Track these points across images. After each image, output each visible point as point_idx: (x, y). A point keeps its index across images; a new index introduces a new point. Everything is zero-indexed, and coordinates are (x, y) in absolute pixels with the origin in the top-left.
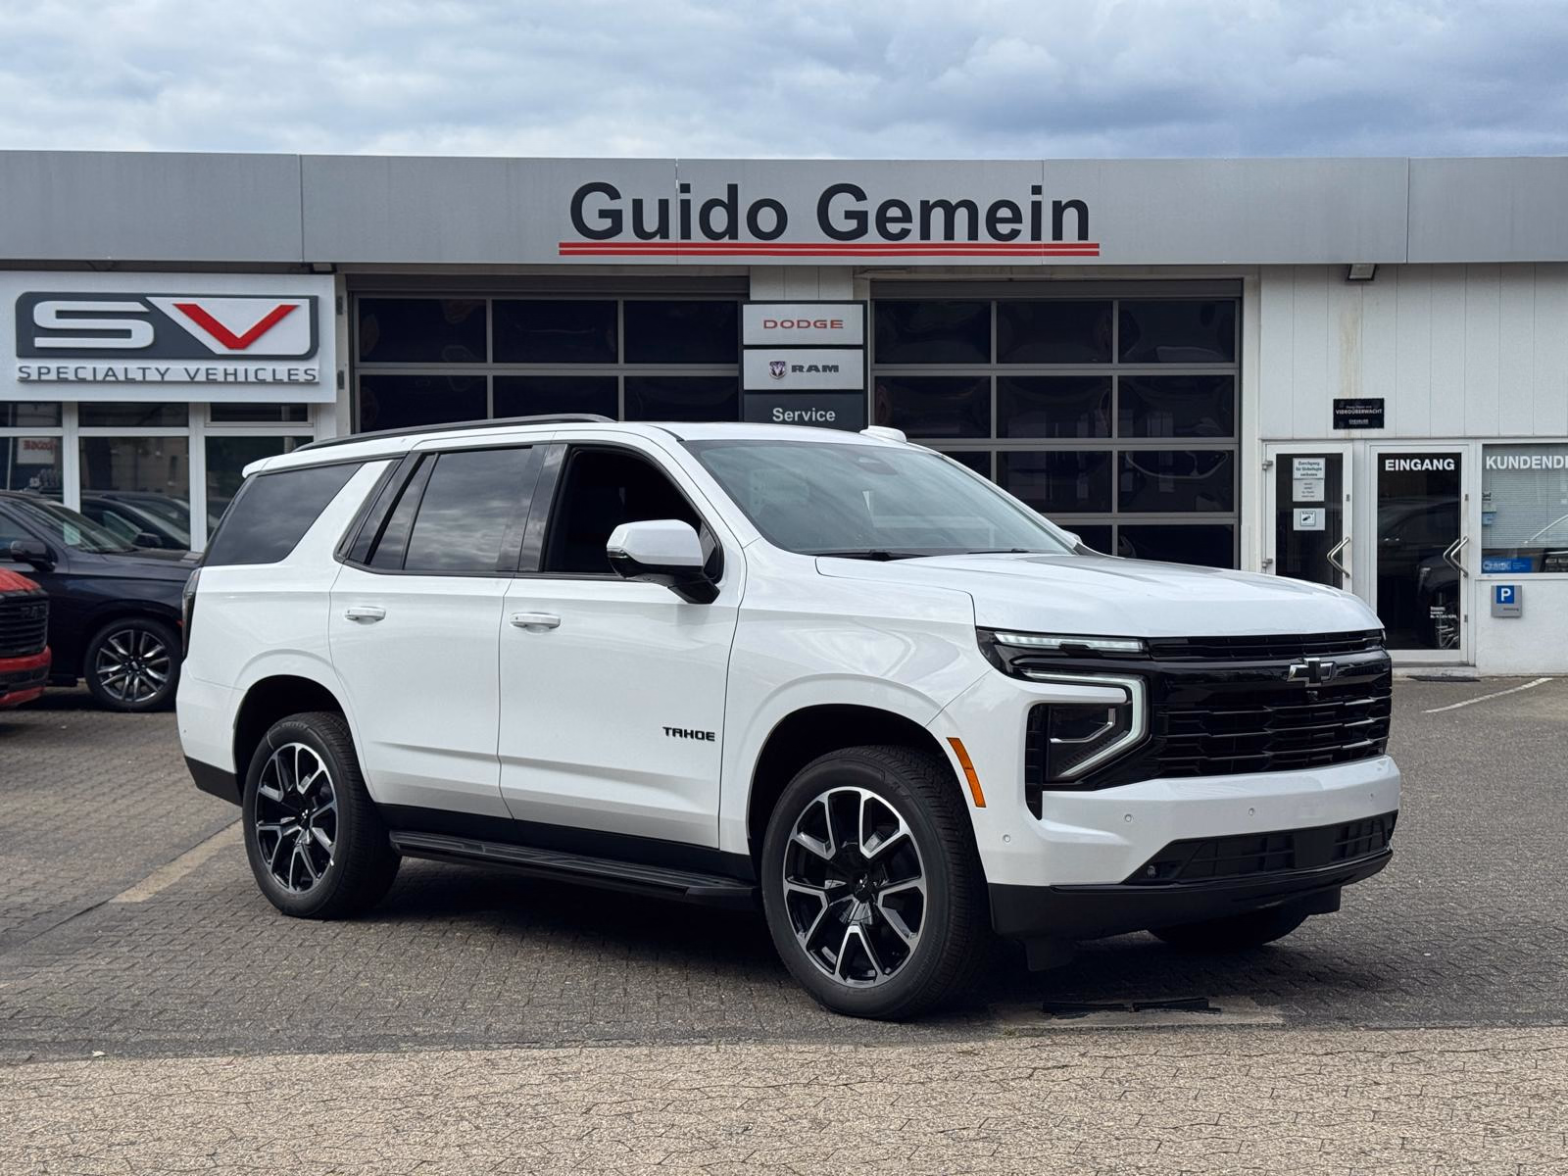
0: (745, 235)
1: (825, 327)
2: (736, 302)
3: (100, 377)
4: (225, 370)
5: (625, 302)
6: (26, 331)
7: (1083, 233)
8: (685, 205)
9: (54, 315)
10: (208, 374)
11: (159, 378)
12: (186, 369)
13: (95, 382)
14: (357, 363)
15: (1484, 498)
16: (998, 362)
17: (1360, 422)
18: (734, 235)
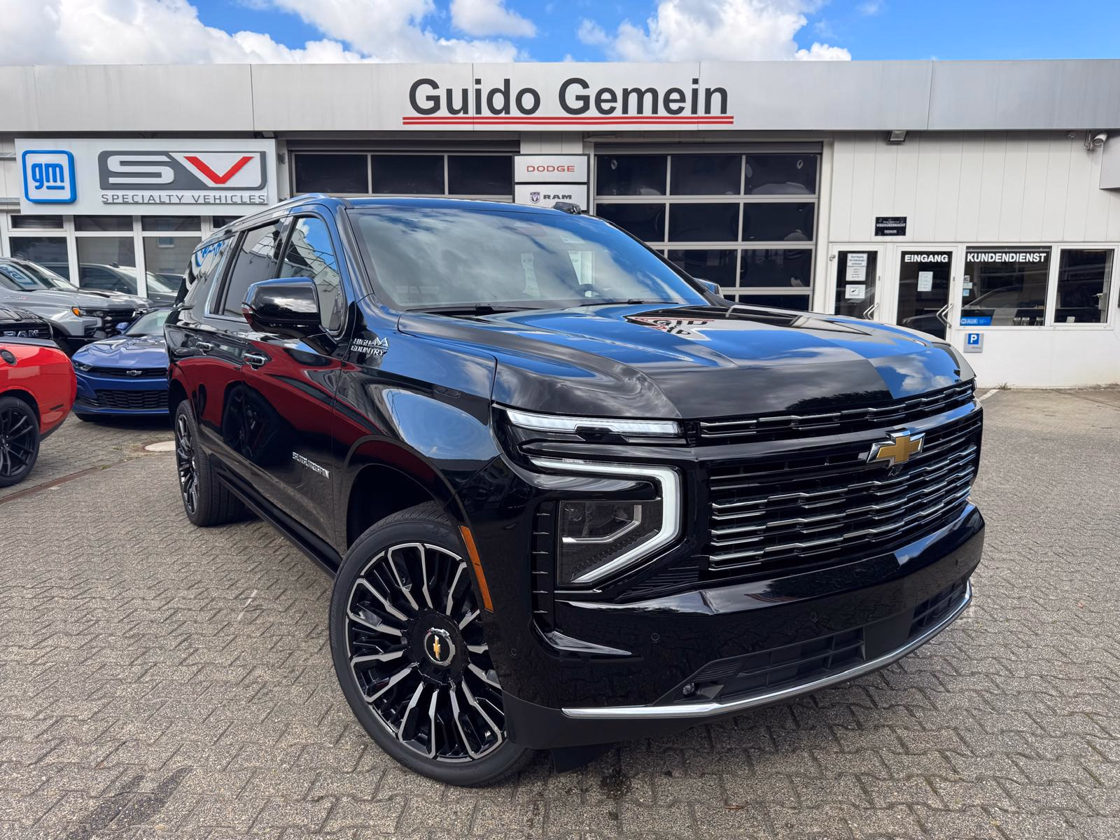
0: (515, 112)
1: (564, 169)
2: (511, 156)
3: (146, 201)
4: (214, 196)
5: (449, 156)
6: (105, 173)
7: (724, 110)
8: (478, 92)
9: (119, 163)
10: (205, 199)
11: (178, 201)
12: (193, 196)
13: (143, 203)
14: (295, 193)
15: (965, 279)
16: (671, 194)
17: (891, 231)
18: (508, 112)
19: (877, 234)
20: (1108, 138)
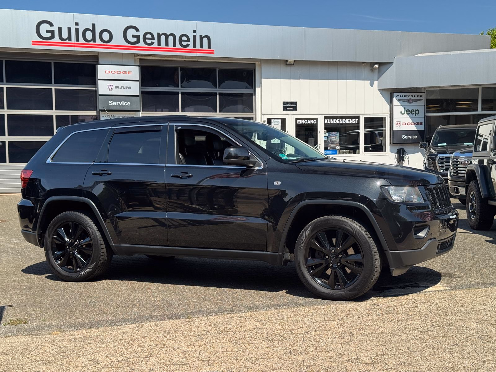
0: (98, 41)
2: (94, 64)
5: (54, 63)
7: (209, 46)
8: (77, 30)
15: (324, 132)
16: (182, 87)
17: (290, 109)
18: (94, 41)
19: (284, 110)
20: (379, 66)
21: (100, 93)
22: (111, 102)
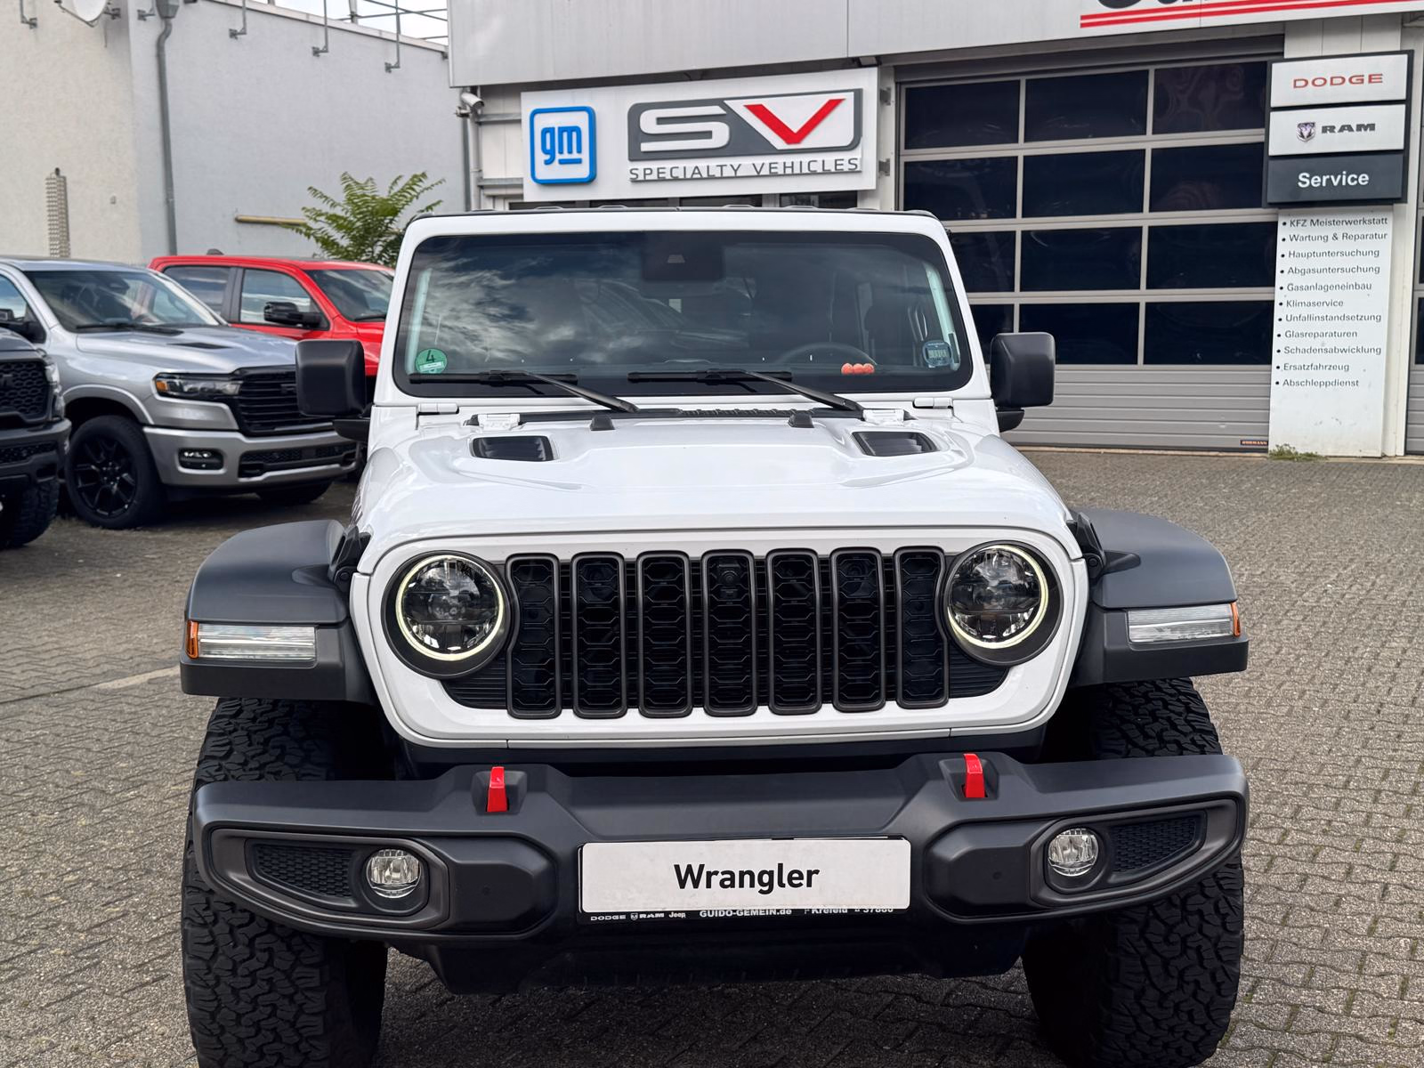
1: (1363, 80)
2: (1265, 62)
3: (688, 176)
4: (785, 163)
5: (1156, 70)
6: (636, 135)
9: (655, 121)
10: (770, 168)
11: (733, 174)
12: (754, 165)
13: (685, 179)
14: (903, 150)
21: (1273, 151)
22: (1304, 177)
